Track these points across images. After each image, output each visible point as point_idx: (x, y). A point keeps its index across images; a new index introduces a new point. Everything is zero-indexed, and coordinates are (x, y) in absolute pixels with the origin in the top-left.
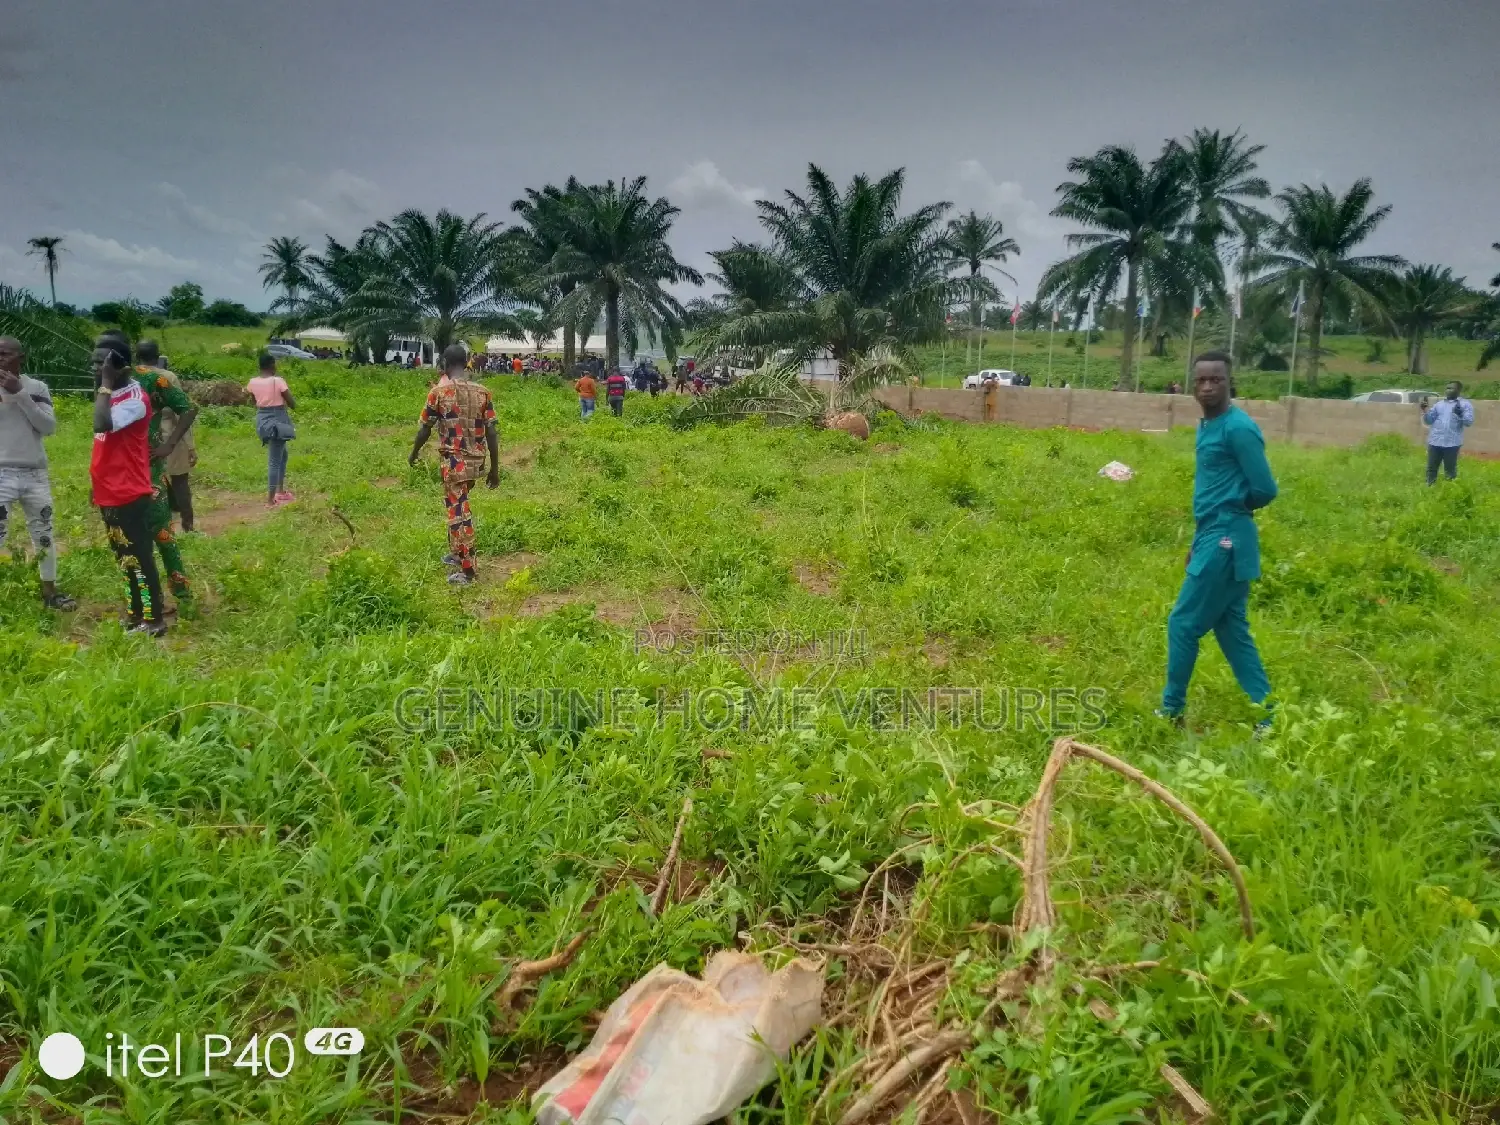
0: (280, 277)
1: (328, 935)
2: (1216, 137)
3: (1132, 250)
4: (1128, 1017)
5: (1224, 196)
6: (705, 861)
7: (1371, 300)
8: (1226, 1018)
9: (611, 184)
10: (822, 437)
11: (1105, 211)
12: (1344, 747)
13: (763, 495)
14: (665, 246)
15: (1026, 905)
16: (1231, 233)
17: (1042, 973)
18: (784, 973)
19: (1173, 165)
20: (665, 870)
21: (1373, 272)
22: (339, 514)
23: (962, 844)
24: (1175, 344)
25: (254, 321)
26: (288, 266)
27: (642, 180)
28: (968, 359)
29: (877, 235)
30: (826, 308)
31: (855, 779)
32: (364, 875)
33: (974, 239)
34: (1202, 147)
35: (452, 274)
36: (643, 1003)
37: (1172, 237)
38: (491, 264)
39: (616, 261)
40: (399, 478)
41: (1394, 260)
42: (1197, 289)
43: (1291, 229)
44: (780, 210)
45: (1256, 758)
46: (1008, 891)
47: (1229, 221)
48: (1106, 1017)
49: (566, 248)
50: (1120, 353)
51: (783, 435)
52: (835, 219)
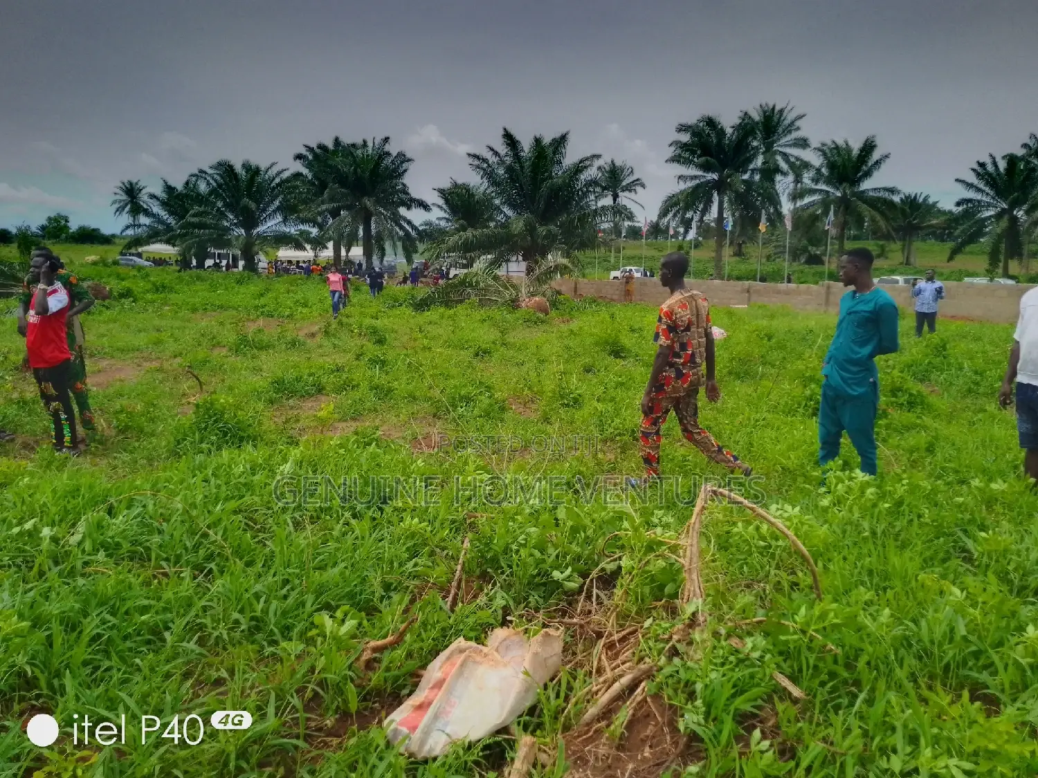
0: (127, 209)
1: (237, 635)
2: (773, 109)
3: (720, 186)
4: (753, 645)
5: (780, 149)
6: (479, 577)
7: (878, 217)
8: (809, 649)
9: (365, 142)
10: (518, 314)
11: (703, 159)
12: (871, 497)
13: (482, 353)
14: (404, 185)
15: (688, 586)
16: (785, 174)
17: (699, 625)
18: (539, 637)
19: (746, 128)
20: (454, 584)
21: (879, 198)
22: (191, 371)
23: (645, 554)
24: (749, 249)
25: (107, 240)
26: (132, 202)
27: (386, 140)
28: (612, 260)
29: (551, 177)
30: (518, 225)
31: (571, 523)
32: (257, 596)
33: (615, 179)
34: (765, 117)
35: (253, 206)
36: (449, 663)
37: (746, 177)
38: (280, 198)
39: (369, 195)
40: (227, 348)
41: (892, 191)
42: (763, 211)
43: (824, 170)
44: (485, 160)
45: (817, 506)
46: (674, 581)
47: (784, 166)
48: (739, 646)
49: (333, 187)
50: (713, 254)
51: (490, 313)
52: (522, 167)
